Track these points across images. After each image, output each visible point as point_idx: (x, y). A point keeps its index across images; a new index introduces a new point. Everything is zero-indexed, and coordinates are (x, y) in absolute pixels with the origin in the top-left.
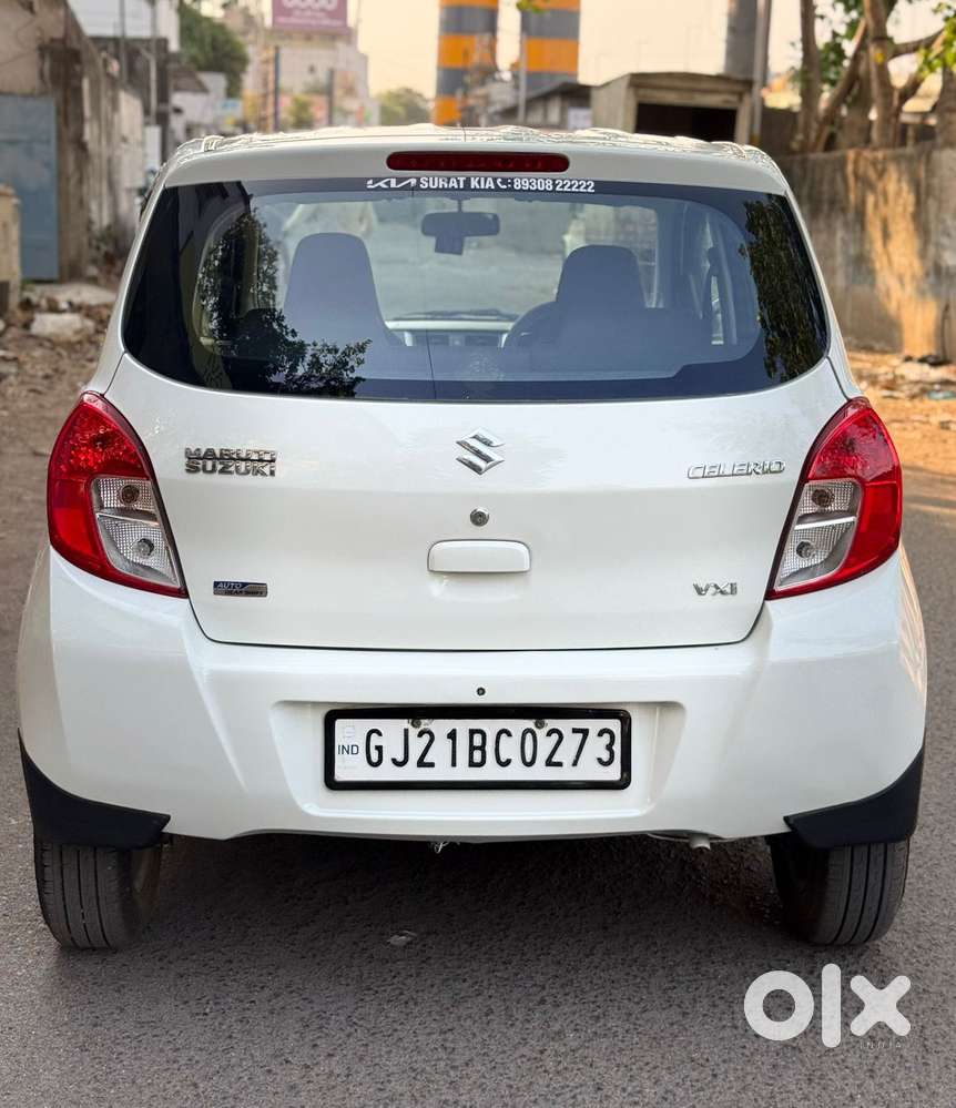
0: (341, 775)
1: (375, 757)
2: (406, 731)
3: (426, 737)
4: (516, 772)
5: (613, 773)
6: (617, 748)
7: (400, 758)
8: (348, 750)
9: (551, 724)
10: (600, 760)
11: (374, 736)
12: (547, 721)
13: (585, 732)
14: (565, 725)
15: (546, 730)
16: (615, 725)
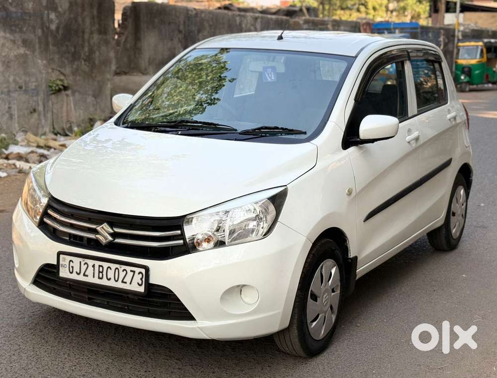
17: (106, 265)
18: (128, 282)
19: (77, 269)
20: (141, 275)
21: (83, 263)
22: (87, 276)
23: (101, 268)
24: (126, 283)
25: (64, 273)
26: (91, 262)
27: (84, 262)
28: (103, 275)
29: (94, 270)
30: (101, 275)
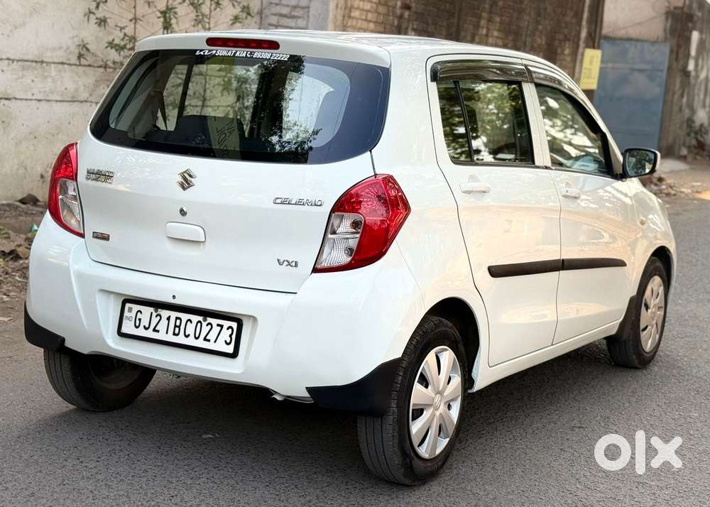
0: (124, 330)
1: (137, 325)
2: (152, 313)
3: (159, 317)
4: (191, 341)
5: (230, 349)
6: (234, 337)
7: (147, 326)
8: (128, 319)
9: (210, 320)
10: (226, 341)
11: (139, 313)
12: (208, 318)
13: (222, 326)
14: (214, 321)
15: (207, 322)
16: (234, 325)
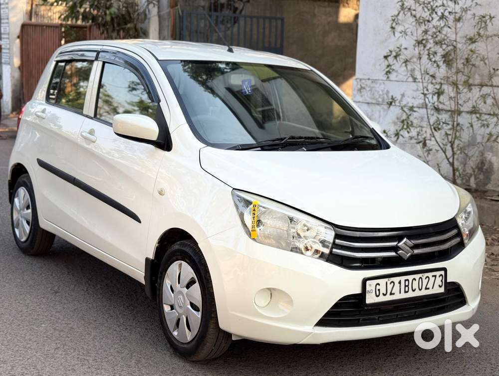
17: (410, 277)
18: (431, 288)
19: (383, 291)
20: (441, 277)
21: (389, 283)
22: (394, 294)
23: (407, 282)
24: (428, 289)
25: (370, 299)
26: (396, 280)
27: (390, 281)
28: (409, 288)
29: (400, 286)
30: (407, 288)
